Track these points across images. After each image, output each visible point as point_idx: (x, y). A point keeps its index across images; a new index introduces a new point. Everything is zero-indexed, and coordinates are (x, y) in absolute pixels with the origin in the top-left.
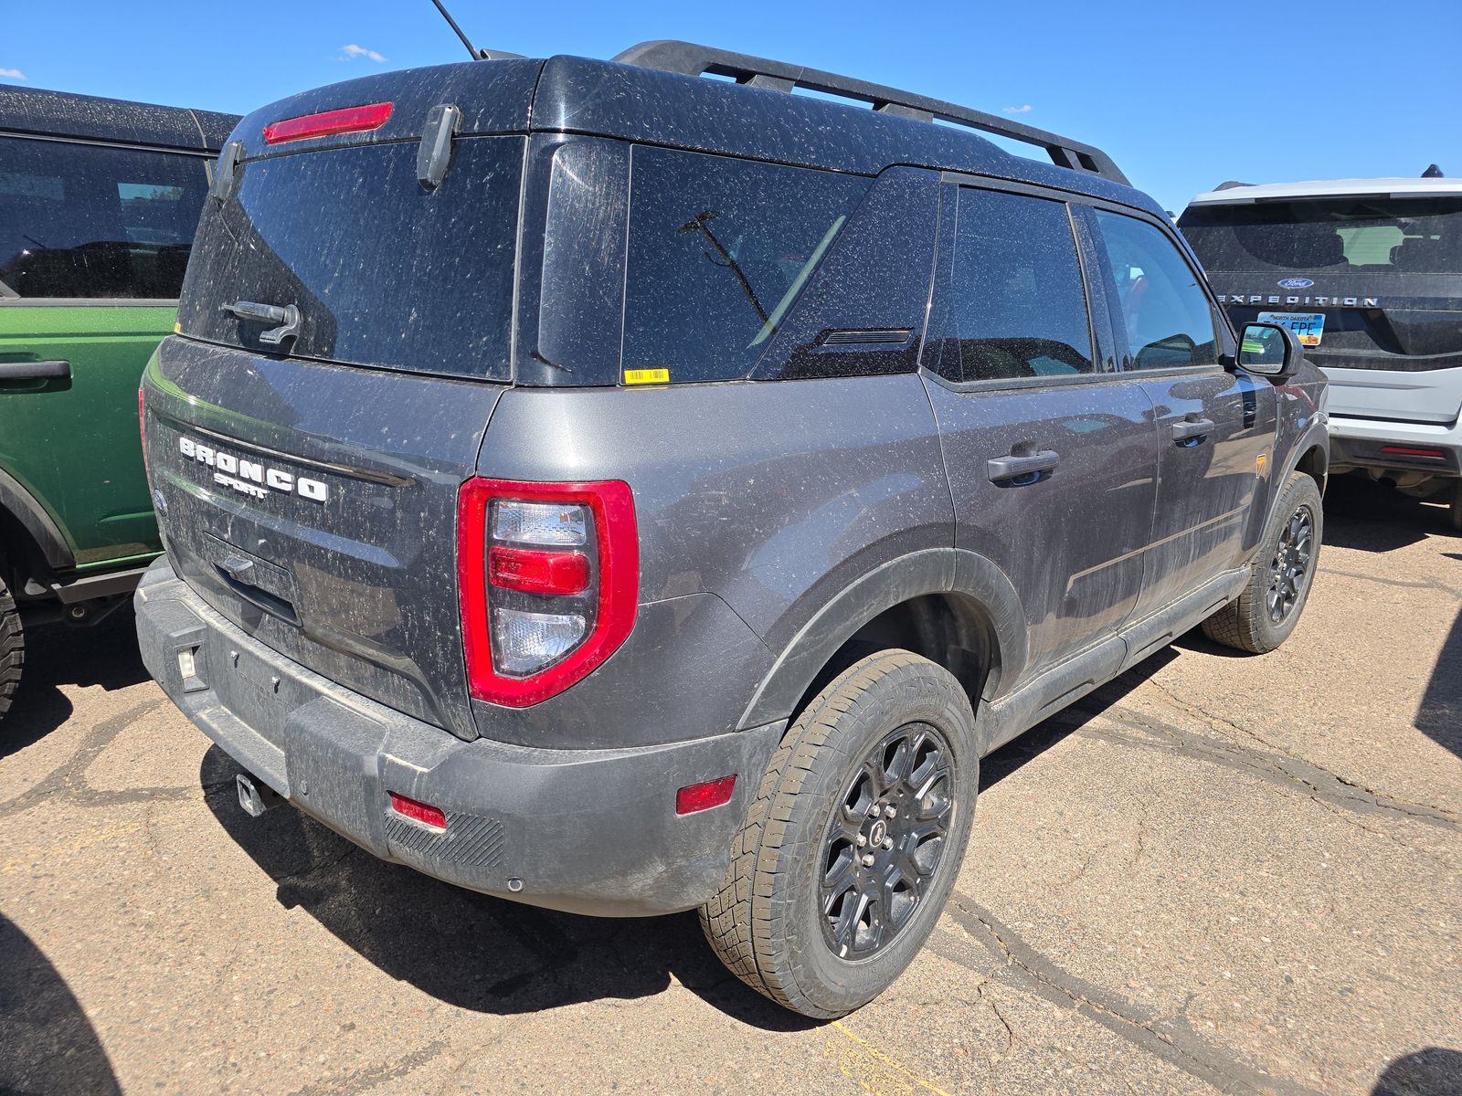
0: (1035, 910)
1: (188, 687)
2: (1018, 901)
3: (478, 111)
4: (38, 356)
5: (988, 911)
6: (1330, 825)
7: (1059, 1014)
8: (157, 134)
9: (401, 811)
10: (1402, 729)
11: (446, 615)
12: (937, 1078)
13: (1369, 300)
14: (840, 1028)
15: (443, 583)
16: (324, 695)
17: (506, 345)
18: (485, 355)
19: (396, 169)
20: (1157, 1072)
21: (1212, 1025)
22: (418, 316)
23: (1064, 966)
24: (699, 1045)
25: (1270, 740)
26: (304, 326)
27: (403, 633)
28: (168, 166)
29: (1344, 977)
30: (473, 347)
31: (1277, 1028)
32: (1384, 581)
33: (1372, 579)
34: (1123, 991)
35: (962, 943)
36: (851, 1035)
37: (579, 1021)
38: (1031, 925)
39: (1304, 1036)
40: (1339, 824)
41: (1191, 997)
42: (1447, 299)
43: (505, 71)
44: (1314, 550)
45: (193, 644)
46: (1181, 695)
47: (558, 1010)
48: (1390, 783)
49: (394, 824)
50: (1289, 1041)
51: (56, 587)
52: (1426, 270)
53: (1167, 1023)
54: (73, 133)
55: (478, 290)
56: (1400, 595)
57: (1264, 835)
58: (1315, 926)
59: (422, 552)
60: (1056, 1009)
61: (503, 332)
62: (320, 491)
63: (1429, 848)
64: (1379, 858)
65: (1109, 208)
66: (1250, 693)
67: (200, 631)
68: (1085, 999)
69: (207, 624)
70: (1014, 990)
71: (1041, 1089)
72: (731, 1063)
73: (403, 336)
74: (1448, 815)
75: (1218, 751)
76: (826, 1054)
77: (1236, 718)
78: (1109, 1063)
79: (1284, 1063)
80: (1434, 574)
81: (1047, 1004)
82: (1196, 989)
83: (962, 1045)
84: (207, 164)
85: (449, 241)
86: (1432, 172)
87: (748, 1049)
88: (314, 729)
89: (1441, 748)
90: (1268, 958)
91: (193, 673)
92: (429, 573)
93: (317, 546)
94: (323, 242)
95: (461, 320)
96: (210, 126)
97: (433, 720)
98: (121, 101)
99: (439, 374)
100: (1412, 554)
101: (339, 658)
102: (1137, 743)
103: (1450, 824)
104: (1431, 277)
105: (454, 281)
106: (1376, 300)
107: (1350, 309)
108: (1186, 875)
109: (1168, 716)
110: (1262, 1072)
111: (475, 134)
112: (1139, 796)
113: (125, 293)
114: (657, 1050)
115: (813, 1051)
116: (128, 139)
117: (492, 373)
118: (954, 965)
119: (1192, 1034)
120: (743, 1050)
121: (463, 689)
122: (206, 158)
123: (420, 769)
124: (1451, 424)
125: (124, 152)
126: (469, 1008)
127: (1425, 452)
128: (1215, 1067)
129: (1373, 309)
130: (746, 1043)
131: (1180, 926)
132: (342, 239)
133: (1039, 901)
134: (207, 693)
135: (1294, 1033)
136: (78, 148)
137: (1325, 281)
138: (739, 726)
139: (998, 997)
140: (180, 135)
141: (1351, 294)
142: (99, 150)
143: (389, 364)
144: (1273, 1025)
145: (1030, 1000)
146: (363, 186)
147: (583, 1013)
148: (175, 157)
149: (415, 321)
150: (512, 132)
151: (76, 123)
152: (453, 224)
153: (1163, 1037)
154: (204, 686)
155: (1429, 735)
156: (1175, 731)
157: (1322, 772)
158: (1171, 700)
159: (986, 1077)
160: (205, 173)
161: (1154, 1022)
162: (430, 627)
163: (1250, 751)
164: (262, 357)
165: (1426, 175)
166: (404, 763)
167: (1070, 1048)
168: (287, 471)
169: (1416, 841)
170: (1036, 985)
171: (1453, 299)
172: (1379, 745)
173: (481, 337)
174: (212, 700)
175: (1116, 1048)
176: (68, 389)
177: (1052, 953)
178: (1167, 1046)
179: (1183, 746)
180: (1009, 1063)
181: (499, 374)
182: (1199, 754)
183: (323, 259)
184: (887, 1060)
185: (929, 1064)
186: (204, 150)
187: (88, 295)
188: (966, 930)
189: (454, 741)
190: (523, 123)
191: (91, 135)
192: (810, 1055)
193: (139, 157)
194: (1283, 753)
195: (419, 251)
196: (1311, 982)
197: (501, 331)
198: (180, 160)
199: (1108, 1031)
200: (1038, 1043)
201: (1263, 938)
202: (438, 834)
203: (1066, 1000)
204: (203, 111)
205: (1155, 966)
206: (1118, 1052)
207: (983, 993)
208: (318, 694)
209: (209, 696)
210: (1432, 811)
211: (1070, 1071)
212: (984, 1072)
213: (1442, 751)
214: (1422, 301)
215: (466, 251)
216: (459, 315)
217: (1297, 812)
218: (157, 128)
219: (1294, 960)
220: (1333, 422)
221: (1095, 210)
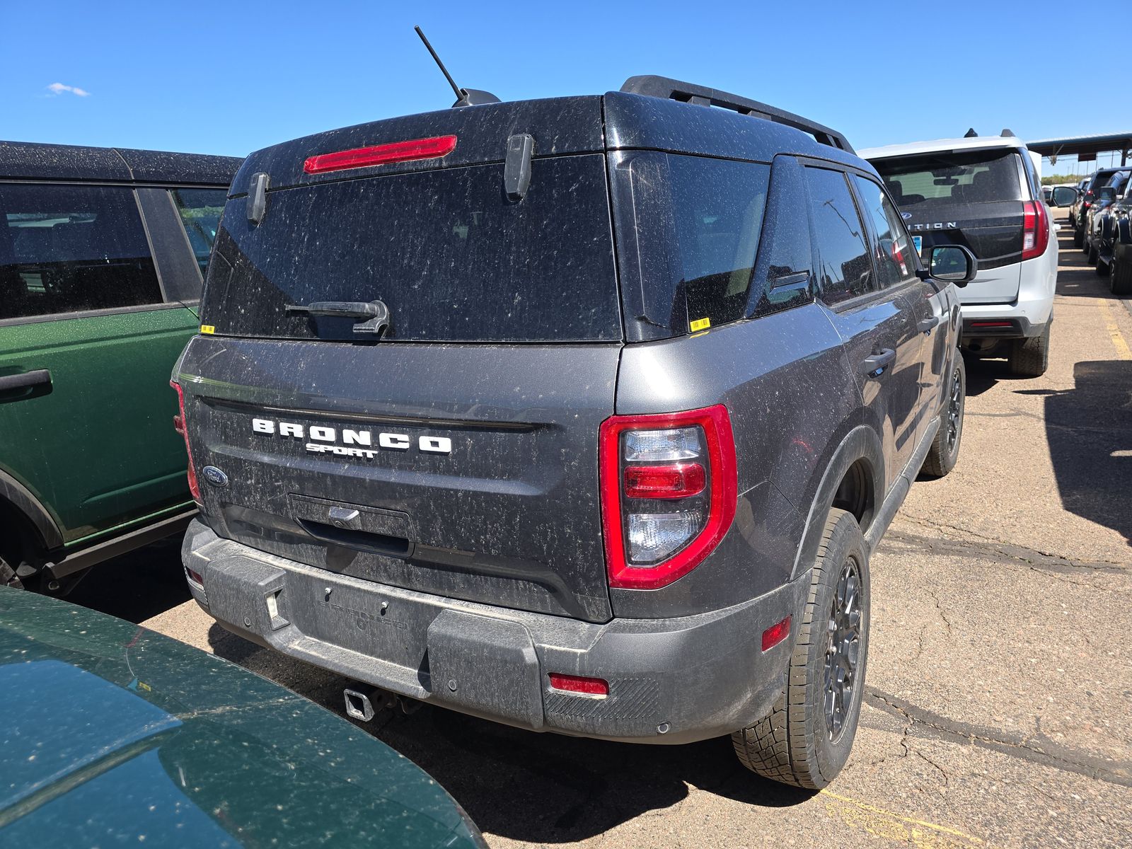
0: (907, 682)
1: (275, 626)
2: (892, 677)
3: (553, 139)
4: (21, 367)
5: (876, 688)
6: (1053, 585)
7: (964, 750)
8: (95, 171)
9: (561, 688)
10: (1059, 513)
11: (588, 526)
12: (914, 813)
13: (950, 224)
14: (829, 793)
15: (586, 501)
16: (446, 608)
17: (614, 313)
18: (595, 322)
19: (474, 186)
20: (1047, 775)
21: (1062, 735)
22: (523, 299)
23: (948, 716)
24: (738, 830)
25: (983, 534)
26: (392, 316)
27: (541, 547)
28: (106, 197)
29: (1121, 685)
30: (582, 318)
31: (1101, 728)
32: (989, 415)
33: (980, 414)
34: (993, 725)
35: (872, 715)
36: (839, 797)
37: (639, 833)
38: (909, 692)
39: (1120, 730)
40: (1057, 583)
41: (1038, 720)
42: (1001, 218)
43: (568, 106)
44: (961, 399)
45: (277, 589)
46: (910, 513)
47: (618, 827)
48: (1072, 550)
49: (557, 698)
50: (1112, 735)
51: (50, 565)
52: (984, 200)
53: (1033, 740)
54: (28, 175)
55: (580, 274)
56: (1004, 423)
57: (1018, 600)
58: (1084, 655)
59: (564, 479)
60: (960, 747)
61: (610, 304)
62: (445, 445)
63: (1120, 589)
64: (1095, 601)
65: (861, 174)
66: (952, 504)
67: (281, 577)
68: (974, 736)
69: (286, 570)
70: (926, 740)
71: (984, 805)
72: (768, 837)
73: (509, 315)
74: (1119, 565)
75: (956, 548)
76: (830, 815)
77: (955, 523)
78: (1015, 776)
79: (1118, 750)
80: (1016, 406)
81: (953, 745)
82: (1038, 713)
83: (916, 787)
84: (135, 192)
85: (544, 238)
86: (971, 134)
87: (774, 824)
88: (460, 636)
89: (1089, 521)
90: (1069, 682)
91: (276, 613)
92: (572, 495)
93: (446, 489)
94: (403, 248)
95: (567, 298)
96: (134, 161)
97: (561, 611)
98: (60, 145)
99: (552, 341)
100: (995, 394)
101: (454, 576)
102: (902, 551)
103: (1122, 570)
104: (989, 205)
105: (555, 269)
106: (955, 223)
107: (938, 231)
108: (987, 637)
109: (911, 530)
110: (1109, 759)
111: (553, 155)
112: (926, 588)
113: (83, 306)
114: (710, 840)
115: (820, 815)
116: (72, 177)
117: (604, 336)
118: (876, 731)
119: (1054, 744)
120: (771, 825)
121: (602, 583)
122: (134, 188)
123: (579, 651)
124: (1013, 302)
125: (69, 188)
126: (550, 842)
127: (1001, 324)
128: (1080, 763)
129: (954, 230)
130: (770, 820)
131: (1003, 672)
132: (425, 245)
133: (905, 674)
134: (289, 628)
135: (1113, 729)
136: (33, 187)
137: (919, 213)
138: (792, 578)
139: (919, 747)
140: (113, 170)
141: (938, 221)
142: (50, 188)
143: (497, 339)
144: (1097, 726)
145: (940, 744)
146: (439, 201)
147: (638, 825)
148: (110, 189)
149: (520, 303)
150: (590, 152)
151: (30, 167)
152: (546, 225)
153: (1036, 750)
154: (287, 622)
155: (1077, 514)
156: (921, 539)
157: (1028, 550)
158: (905, 517)
159: (945, 805)
160: (134, 200)
161: (1026, 742)
162: (570, 537)
163: (975, 544)
164: (350, 345)
165: (967, 136)
166: (562, 649)
167: (985, 772)
168: (403, 433)
169: (1110, 585)
170: (938, 733)
171: (1005, 218)
172: (1051, 526)
173: (589, 310)
174: (295, 633)
175: (1014, 765)
176: (50, 393)
177: (934, 708)
178: (1043, 756)
179: (932, 548)
180: (953, 791)
181: (611, 335)
182: (946, 552)
183: (406, 261)
184: (874, 809)
185: (904, 806)
186: (132, 181)
187: (54, 311)
188: (870, 705)
189: (587, 626)
190: (599, 145)
191: (42, 176)
192: (820, 818)
193: (81, 191)
194: (996, 542)
195: (514, 249)
196: (1103, 693)
197: (608, 303)
198: (114, 191)
199: (1001, 754)
200: (963, 773)
201: (1058, 670)
202: (602, 700)
203: (964, 740)
204: (124, 149)
205: (1004, 703)
206: (1016, 767)
207: (907, 747)
208: (439, 609)
209: (292, 630)
210: (1107, 564)
211: (994, 788)
212: (941, 802)
213: (1091, 523)
214: (986, 221)
215: (563, 245)
216: (564, 294)
217: (1028, 580)
218: (93, 166)
219: (1085, 680)
220: (963, 309)
221: (858, 177)
